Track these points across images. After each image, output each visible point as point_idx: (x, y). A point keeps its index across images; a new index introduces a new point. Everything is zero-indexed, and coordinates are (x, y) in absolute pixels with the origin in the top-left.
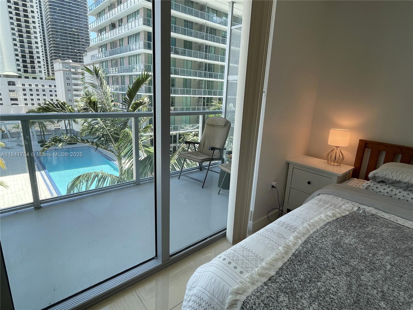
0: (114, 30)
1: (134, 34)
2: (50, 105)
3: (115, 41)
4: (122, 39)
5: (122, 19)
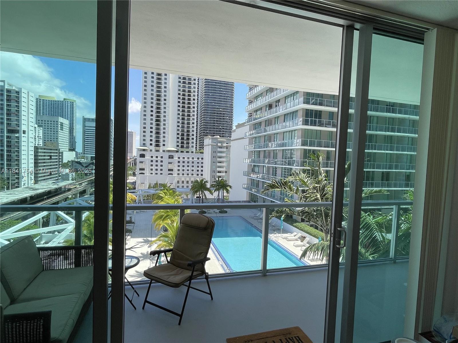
0: (271, 110)
1: (292, 112)
4: (278, 117)
5: (280, 100)
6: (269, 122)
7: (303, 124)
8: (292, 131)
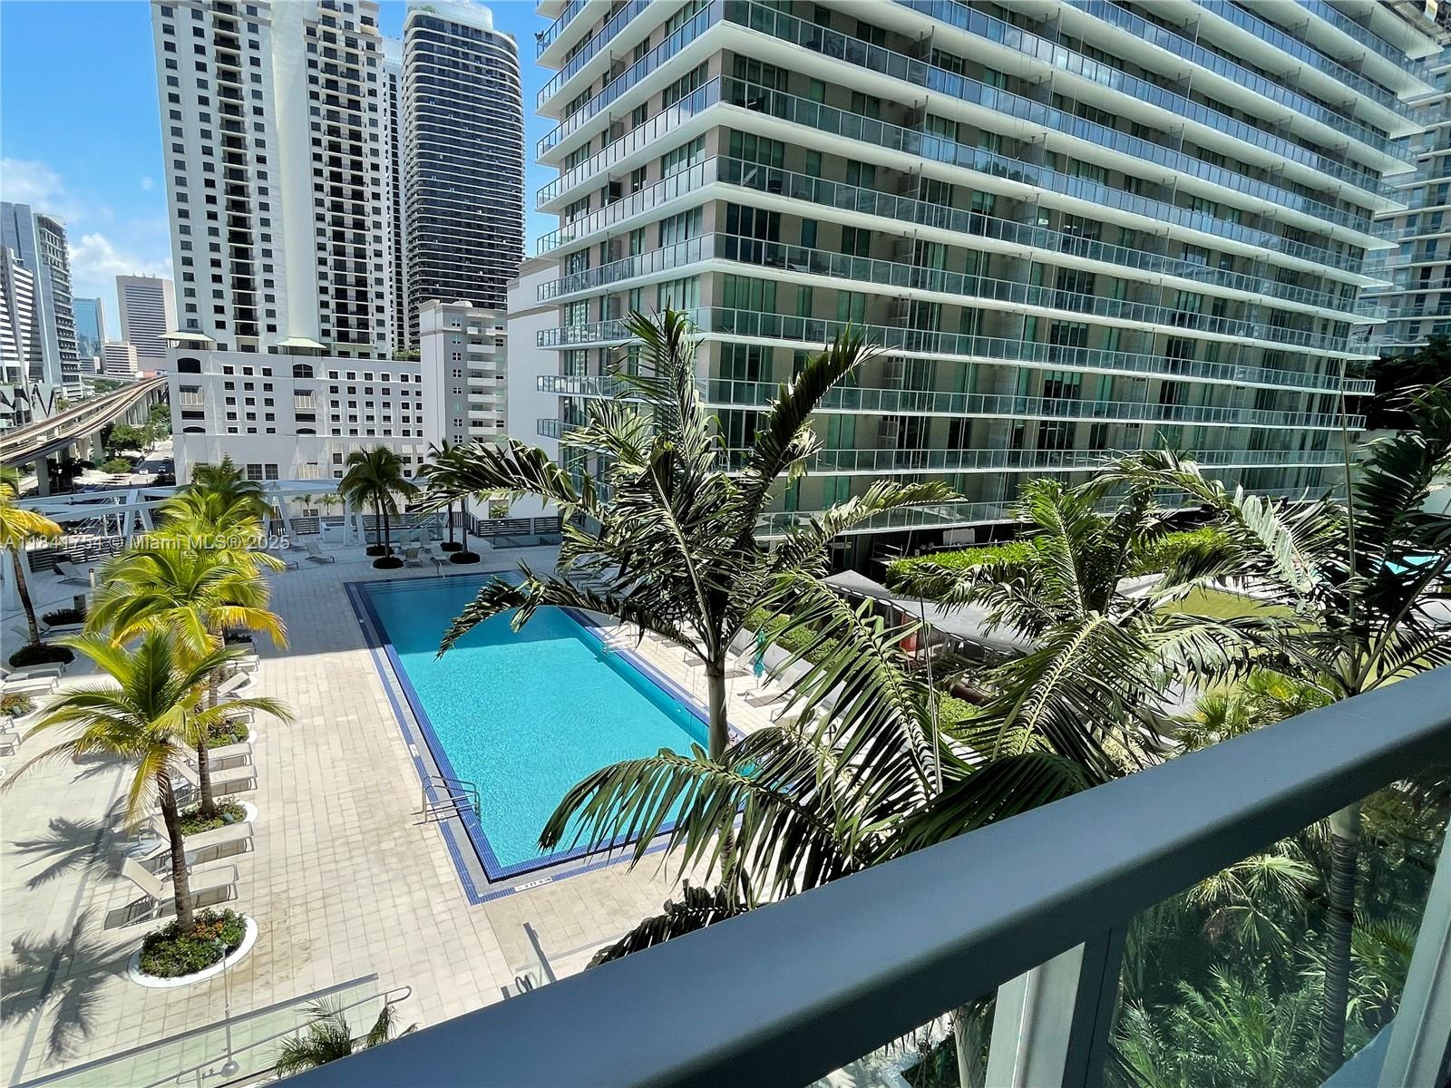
0: (619, 204)
1: (683, 214)
2: (486, 460)
3: (618, 237)
4: (640, 229)
5: (645, 167)
6: (611, 248)
7: (717, 255)
8: (685, 279)
